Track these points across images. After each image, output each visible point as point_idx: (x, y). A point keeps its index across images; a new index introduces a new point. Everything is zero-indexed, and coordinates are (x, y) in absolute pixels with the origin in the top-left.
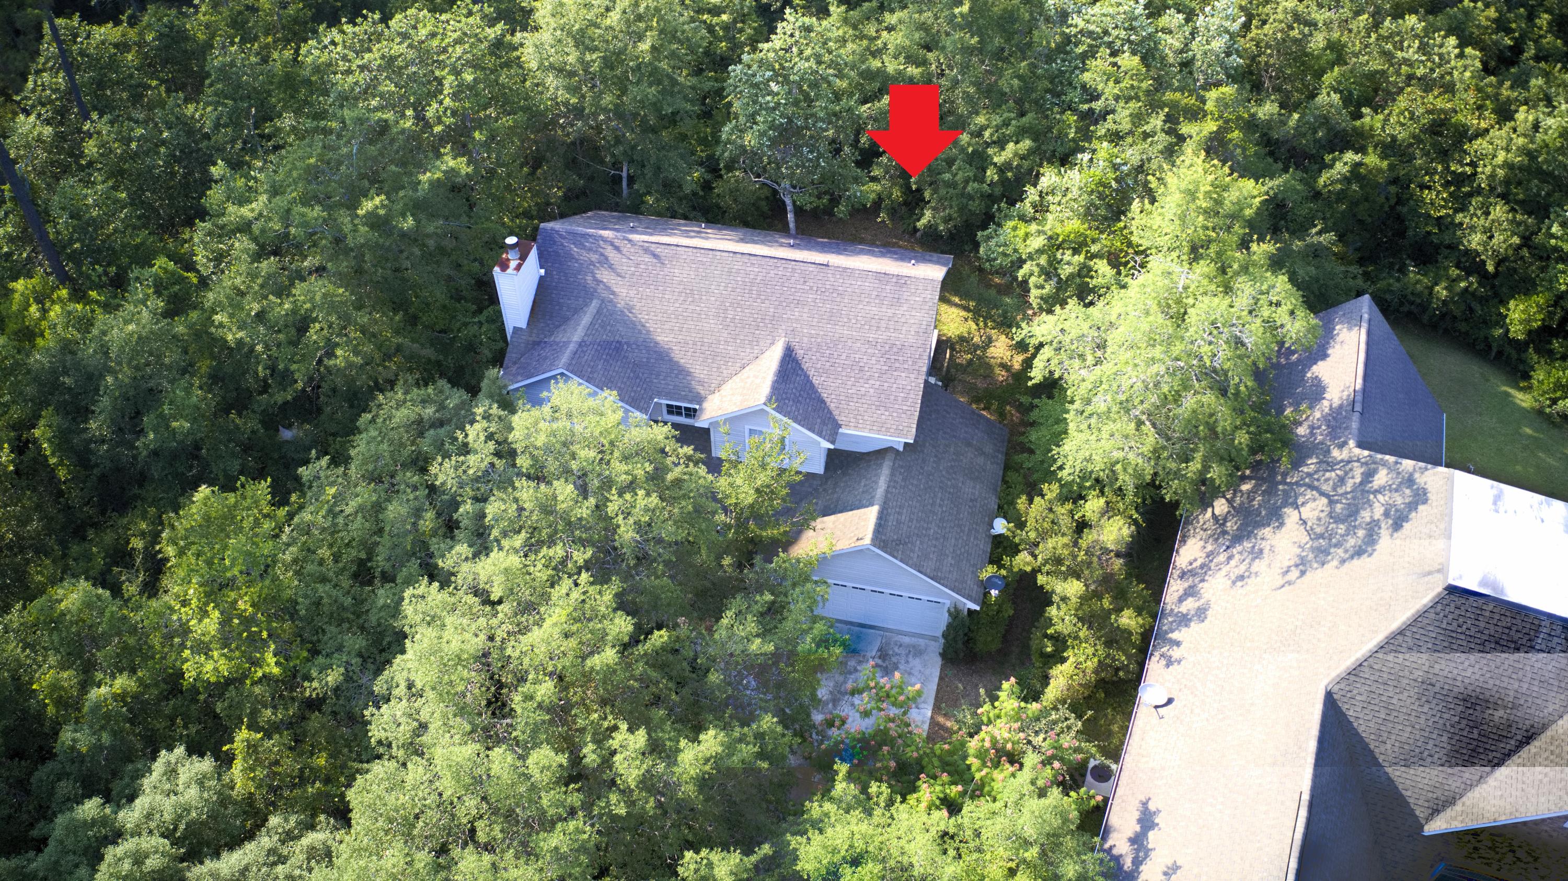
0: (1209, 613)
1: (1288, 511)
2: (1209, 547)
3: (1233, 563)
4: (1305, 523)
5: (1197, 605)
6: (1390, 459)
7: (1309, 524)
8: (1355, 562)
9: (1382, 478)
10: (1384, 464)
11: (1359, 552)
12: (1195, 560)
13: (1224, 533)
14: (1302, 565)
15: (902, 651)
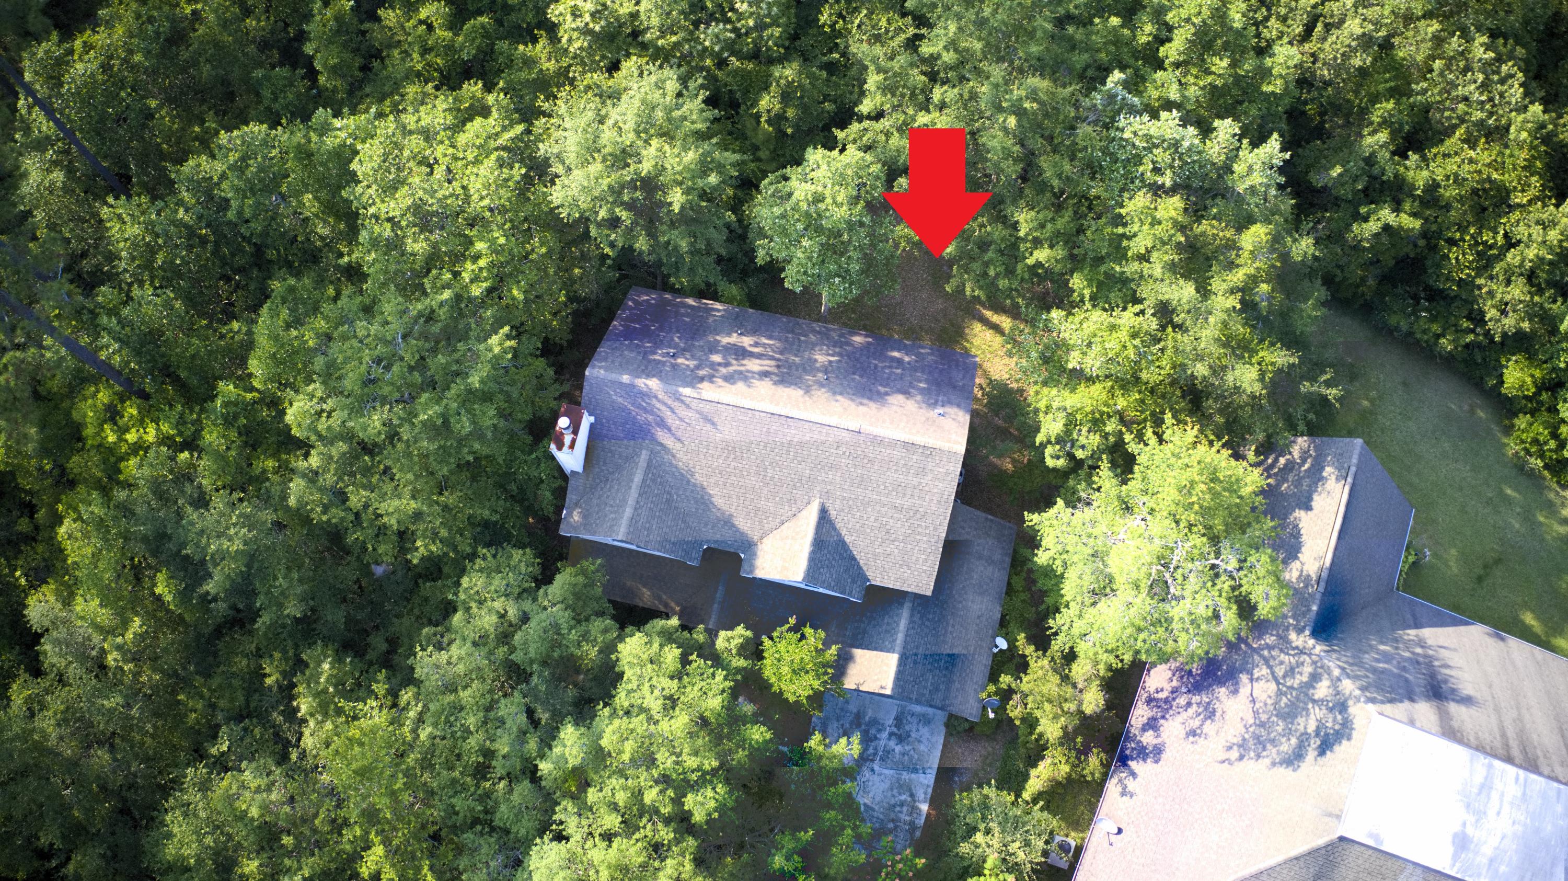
0: (1163, 756)
1: (1244, 678)
2: (1175, 683)
4: (1254, 701)
5: (1155, 742)
8: (1283, 770)
9: (1323, 688)
10: (1329, 670)
11: (1287, 761)
12: (1162, 690)
14: (1243, 749)
15: (914, 720)
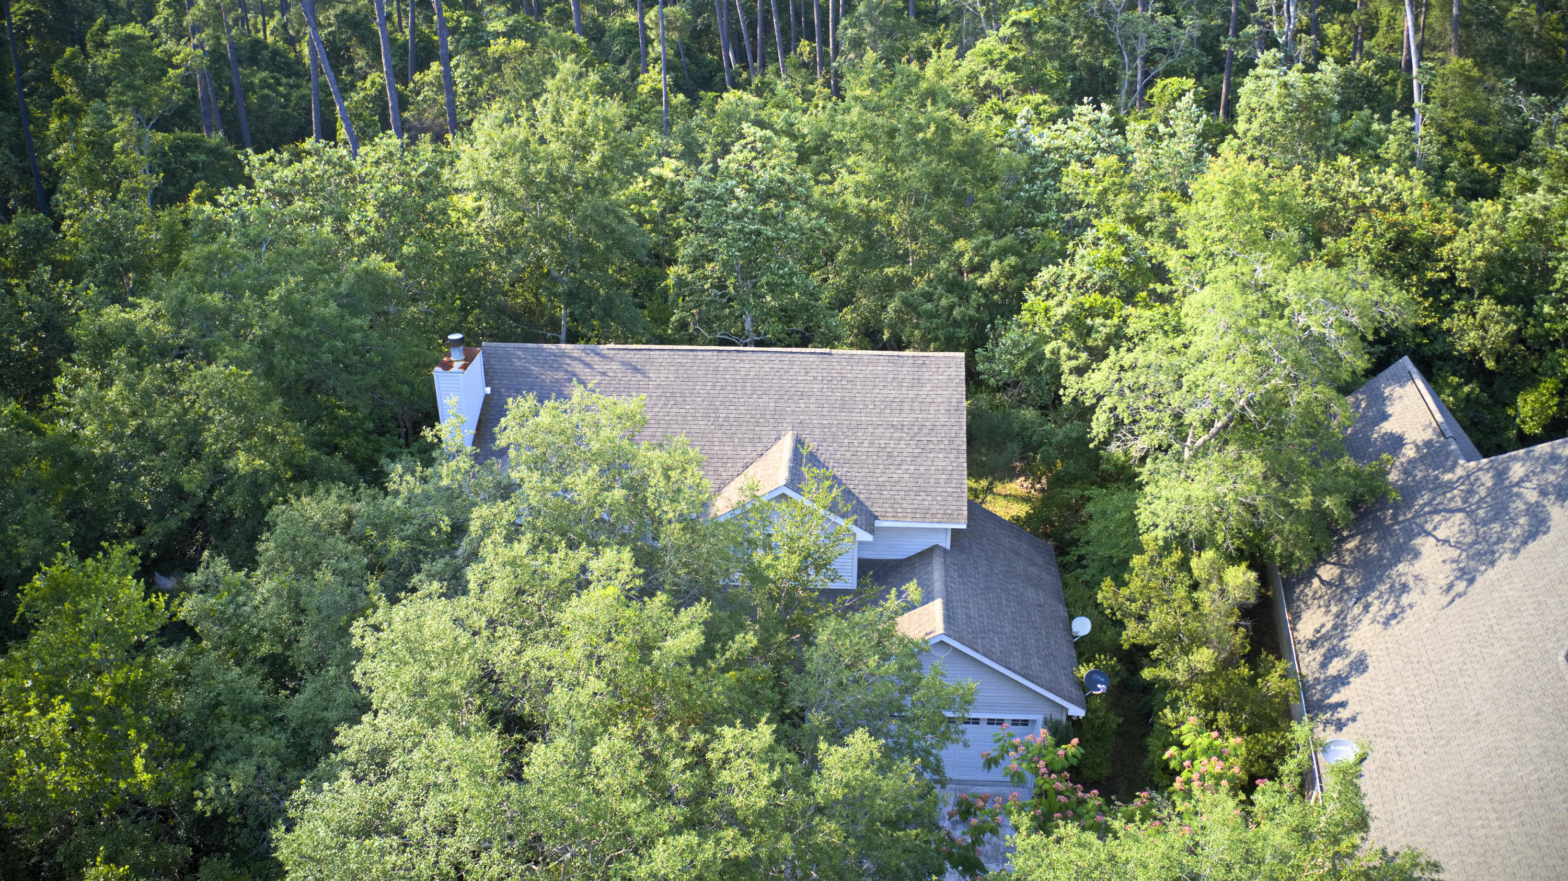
0: (1369, 660)
1: (1418, 541)
2: (1334, 609)
3: (1373, 609)
4: (1446, 541)
5: (1347, 661)
6: (1521, 452)
7: (1452, 540)
8: (1532, 546)
9: (1517, 470)
10: (1514, 459)
11: (1531, 535)
12: (1323, 626)
13: (1348, 590)
14: (1468, 576)
